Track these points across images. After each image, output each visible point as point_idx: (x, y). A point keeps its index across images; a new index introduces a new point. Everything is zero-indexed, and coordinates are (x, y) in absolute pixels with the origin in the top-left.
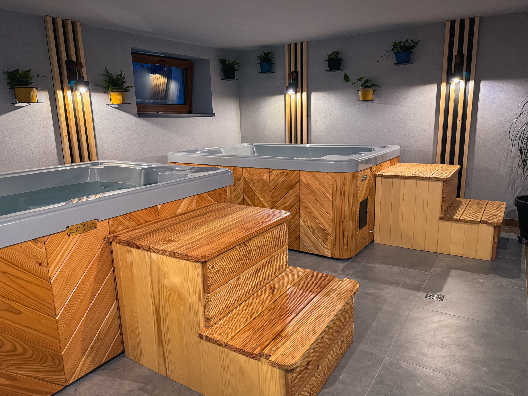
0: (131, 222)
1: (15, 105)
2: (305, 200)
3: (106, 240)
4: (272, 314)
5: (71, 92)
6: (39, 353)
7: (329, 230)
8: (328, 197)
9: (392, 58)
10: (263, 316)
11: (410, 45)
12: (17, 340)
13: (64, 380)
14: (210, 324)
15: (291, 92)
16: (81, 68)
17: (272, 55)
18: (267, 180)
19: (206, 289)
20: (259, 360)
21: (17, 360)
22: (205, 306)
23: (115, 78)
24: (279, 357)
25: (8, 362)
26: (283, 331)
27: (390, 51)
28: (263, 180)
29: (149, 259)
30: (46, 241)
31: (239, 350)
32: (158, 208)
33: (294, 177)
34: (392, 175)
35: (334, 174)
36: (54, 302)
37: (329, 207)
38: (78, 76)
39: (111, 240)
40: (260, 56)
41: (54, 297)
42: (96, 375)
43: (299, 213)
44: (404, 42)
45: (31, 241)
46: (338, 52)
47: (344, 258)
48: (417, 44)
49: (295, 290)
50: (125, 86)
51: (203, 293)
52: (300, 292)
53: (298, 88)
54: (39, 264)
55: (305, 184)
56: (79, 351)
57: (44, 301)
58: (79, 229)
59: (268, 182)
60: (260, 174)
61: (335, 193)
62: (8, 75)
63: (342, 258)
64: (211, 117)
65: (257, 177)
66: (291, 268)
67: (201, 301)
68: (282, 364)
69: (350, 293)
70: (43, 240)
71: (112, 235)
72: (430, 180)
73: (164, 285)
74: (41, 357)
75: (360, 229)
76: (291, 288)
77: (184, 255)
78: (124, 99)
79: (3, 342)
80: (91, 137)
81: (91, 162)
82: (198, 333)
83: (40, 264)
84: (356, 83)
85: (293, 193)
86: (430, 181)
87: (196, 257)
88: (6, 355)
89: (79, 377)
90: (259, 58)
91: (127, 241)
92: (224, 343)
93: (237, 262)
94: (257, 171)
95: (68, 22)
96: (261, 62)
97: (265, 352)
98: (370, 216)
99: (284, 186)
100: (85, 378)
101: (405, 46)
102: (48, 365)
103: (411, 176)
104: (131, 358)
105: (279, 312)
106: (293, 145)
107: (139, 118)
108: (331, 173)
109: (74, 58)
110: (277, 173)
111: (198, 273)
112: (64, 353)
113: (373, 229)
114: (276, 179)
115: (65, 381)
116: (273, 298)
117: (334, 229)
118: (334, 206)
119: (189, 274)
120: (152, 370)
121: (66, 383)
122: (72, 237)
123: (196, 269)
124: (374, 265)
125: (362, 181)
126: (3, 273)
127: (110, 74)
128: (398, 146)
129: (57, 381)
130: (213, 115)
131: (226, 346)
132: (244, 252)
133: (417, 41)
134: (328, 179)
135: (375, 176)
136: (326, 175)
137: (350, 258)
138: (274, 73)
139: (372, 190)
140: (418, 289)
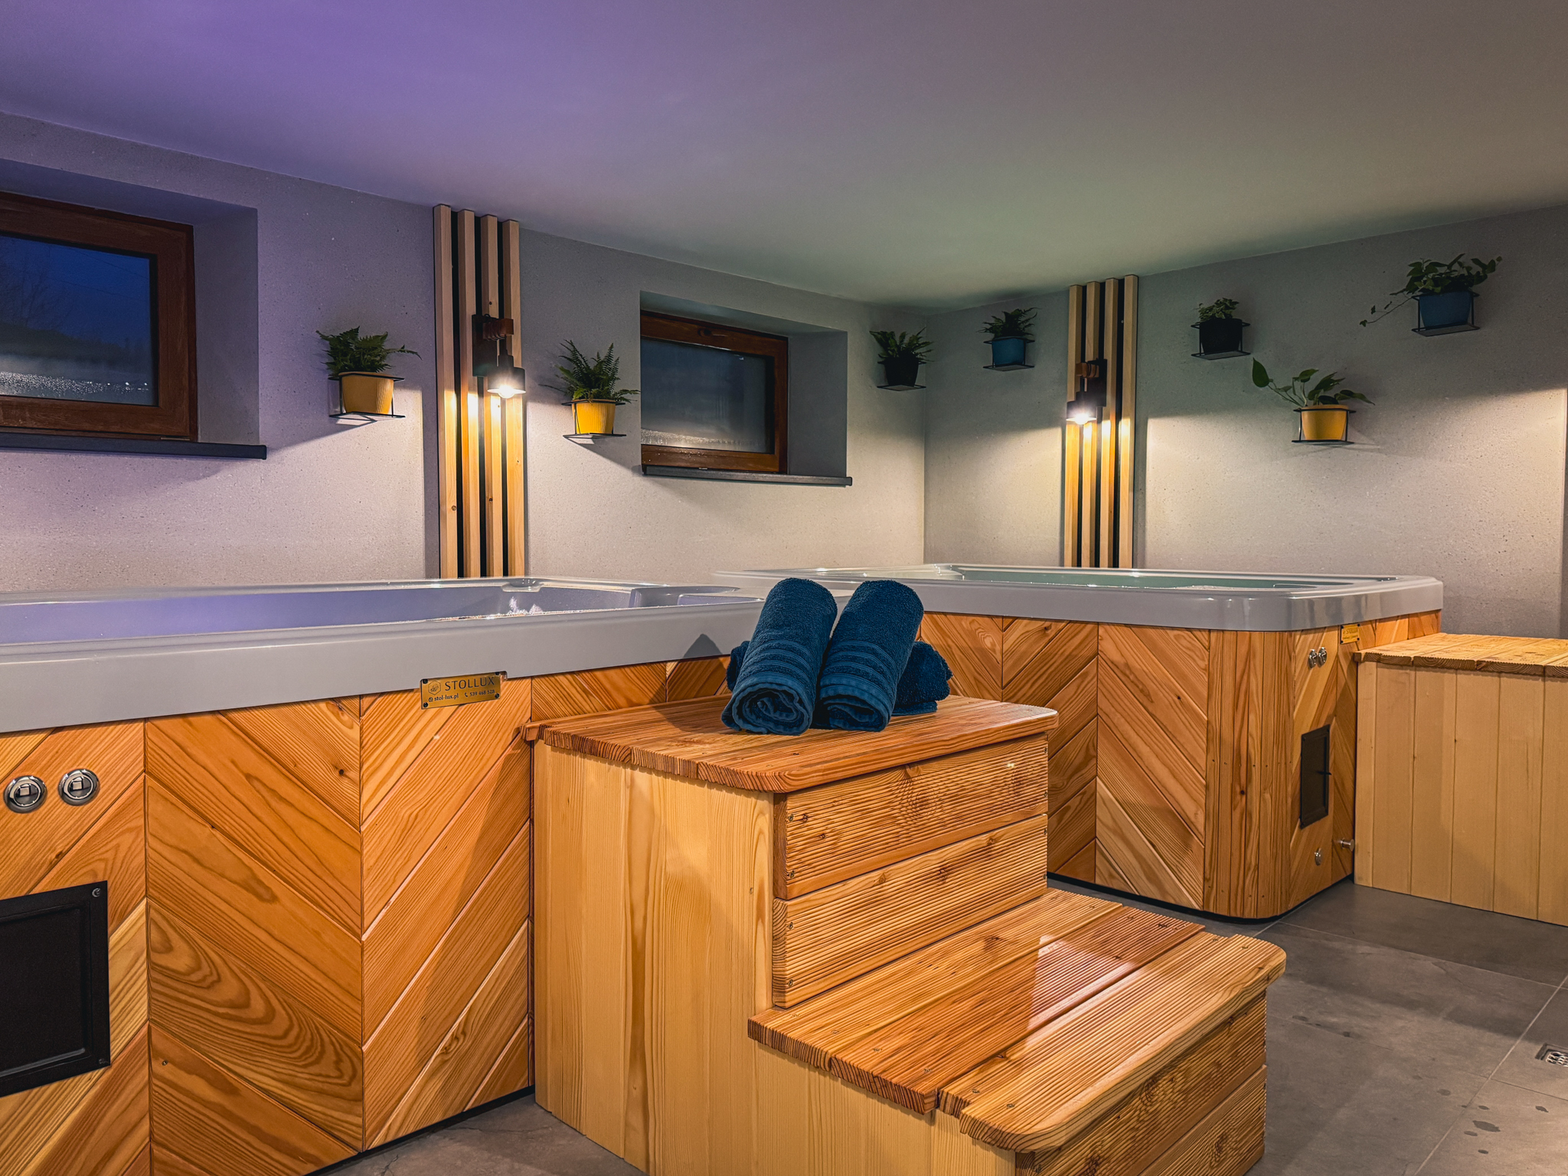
0: (591, 698)
1: (337, 421)
2: (1118, 719)
3: (518, 738)
4: (982, 1002)
5: (477, 395)
6: (304, 1029)
7: (1196, 817)
8: (1190, 705)
9: (1409, 313)
10: (954, 1002)
11: (1468, 272)
12: (254, 978)
13: (360, 1131)
14: (787, 999)
15: (1082, 416)
16: (508, 335)
17: (1029, 319)
18: (994, 651)
19: (781, 887)
20: (932, 1120)
21: (245, 1036)
22: (777, 939)
23: (592, 367)
24: (998, 1110)
25: (224, 1036)
26: (1014, 1047)
27: (1401, 294)
28: (984, 654)
29: (628, 791)
30: (365, 709)
31: (871, 1078)
32: (666, 671)
33: (1081, 643)
34: (1412, 656)
35: (1212, 634)
36: (362, 888)
37: (1196, 743)
38: (498, 354)
39: (532, 736)
40: (993, 321)
41: (364, 873)
42: (447, 1139)
43: (1095, 759)
44: (1448, 264)
45: (327, 704)
46: (1231, 300)
47: (1246, 916)
48: (1493, 270)
49: (1066, 950)
50: (616, 388)
51: (772, 897)
52: (1082, 957)
53: (1104, 408)
54: (337, 772)
55: (1118, 667)
56: (409, 1050)
57: (337, 879)
58: (452, 692)
59: (999, 657)
60: (972, 634)
61: (1216, 695)
62: (330, 344)
63: (1239, 916)
64: (842, 488)
65: (963, 642)
66: (1058, 896)
67: (763, 922)
68: (1004, 1130)
69: (1253, 974)
70: (358, 706)
71: (538, 724)
72: (1549, 676)
73: (663, 870)
74: (307, 1043)
75: (1302, 826)
76: (1054, 943)
77: (723, 771)
78: (609, 422)
79: (218, 975)
80: (516, 513)
81: (509, 578)
82: (749, 1022)
83: (341, 772)
84: (1292, 389)
85: (1075, 693)
86: (1547, 678)
87: (757, 777)
88: (223, 1013)
89: (400, 1135)
90: (989, 326)
91: (574, 737)
92: (823, 1054)
93: (878, 824)
94: (965, 622)
95: (489, 222)
96: (996, 336)
97: (952, 1092)
98: (1338, 788)
99: (1050, 670)
100: (415, 1143)
101: (1452, 276)
102: (323, 1073)
103: (1478, 661)
104: (549, 1110)
105: (1007, 999)
106: (1086, 569)
107: (646, 478)
108: (1204, 633)
109: (494, 312)
110: (1027, 629)
111: (761, 832)
112: (370, 1047)
113: (1350, 834)
114: (1023, 648)
115: (361, 1137)
116: (991, 962)
117: (1213, 817)
118: (1213, 738)
119: (735, 834)
120: (607, 1148)
121: (364, 1141)
122: (431, 712)
123: (754, 818)
124: (1350, 947)
125: (1311, 666)
126: (248, 776)
127: (581, 355)
128: (1436, 578)
129: (341, 1128)
130: (849, 482)
131: (830, 1066)
132: (902, 800)
133: (1493, 261)
134: (1193, 651)
135: (1355, 661)
136: (1185, 639)
137: (1266, 916)
138: (1031, 369)
139: (1346, 704)
140: (1510, 1028)
